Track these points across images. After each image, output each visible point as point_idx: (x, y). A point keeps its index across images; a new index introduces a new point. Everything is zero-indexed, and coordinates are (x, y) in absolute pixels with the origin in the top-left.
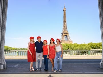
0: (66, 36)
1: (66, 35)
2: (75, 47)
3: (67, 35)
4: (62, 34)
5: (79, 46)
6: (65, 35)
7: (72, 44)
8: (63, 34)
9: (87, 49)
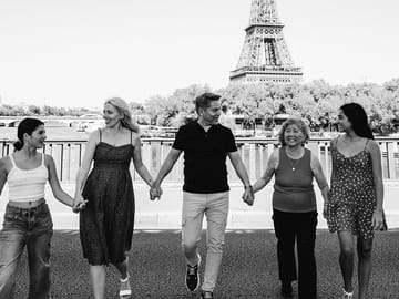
0: (267, 40)
1: (269, 36)
2: (316, 100)
3: (274, 36)
4: (250, 30)
5: (337, 98)
6: (264, 36)
7: (302, 83)
8: (255, 34)
9: (380, 112)
